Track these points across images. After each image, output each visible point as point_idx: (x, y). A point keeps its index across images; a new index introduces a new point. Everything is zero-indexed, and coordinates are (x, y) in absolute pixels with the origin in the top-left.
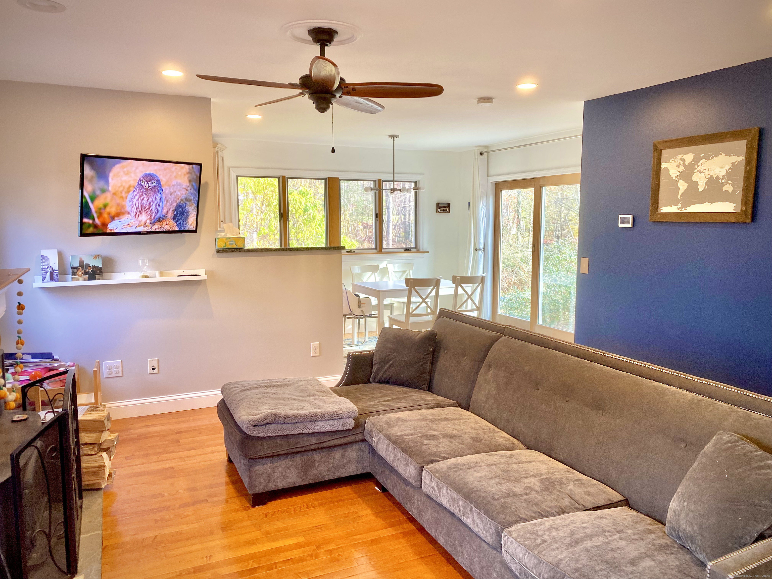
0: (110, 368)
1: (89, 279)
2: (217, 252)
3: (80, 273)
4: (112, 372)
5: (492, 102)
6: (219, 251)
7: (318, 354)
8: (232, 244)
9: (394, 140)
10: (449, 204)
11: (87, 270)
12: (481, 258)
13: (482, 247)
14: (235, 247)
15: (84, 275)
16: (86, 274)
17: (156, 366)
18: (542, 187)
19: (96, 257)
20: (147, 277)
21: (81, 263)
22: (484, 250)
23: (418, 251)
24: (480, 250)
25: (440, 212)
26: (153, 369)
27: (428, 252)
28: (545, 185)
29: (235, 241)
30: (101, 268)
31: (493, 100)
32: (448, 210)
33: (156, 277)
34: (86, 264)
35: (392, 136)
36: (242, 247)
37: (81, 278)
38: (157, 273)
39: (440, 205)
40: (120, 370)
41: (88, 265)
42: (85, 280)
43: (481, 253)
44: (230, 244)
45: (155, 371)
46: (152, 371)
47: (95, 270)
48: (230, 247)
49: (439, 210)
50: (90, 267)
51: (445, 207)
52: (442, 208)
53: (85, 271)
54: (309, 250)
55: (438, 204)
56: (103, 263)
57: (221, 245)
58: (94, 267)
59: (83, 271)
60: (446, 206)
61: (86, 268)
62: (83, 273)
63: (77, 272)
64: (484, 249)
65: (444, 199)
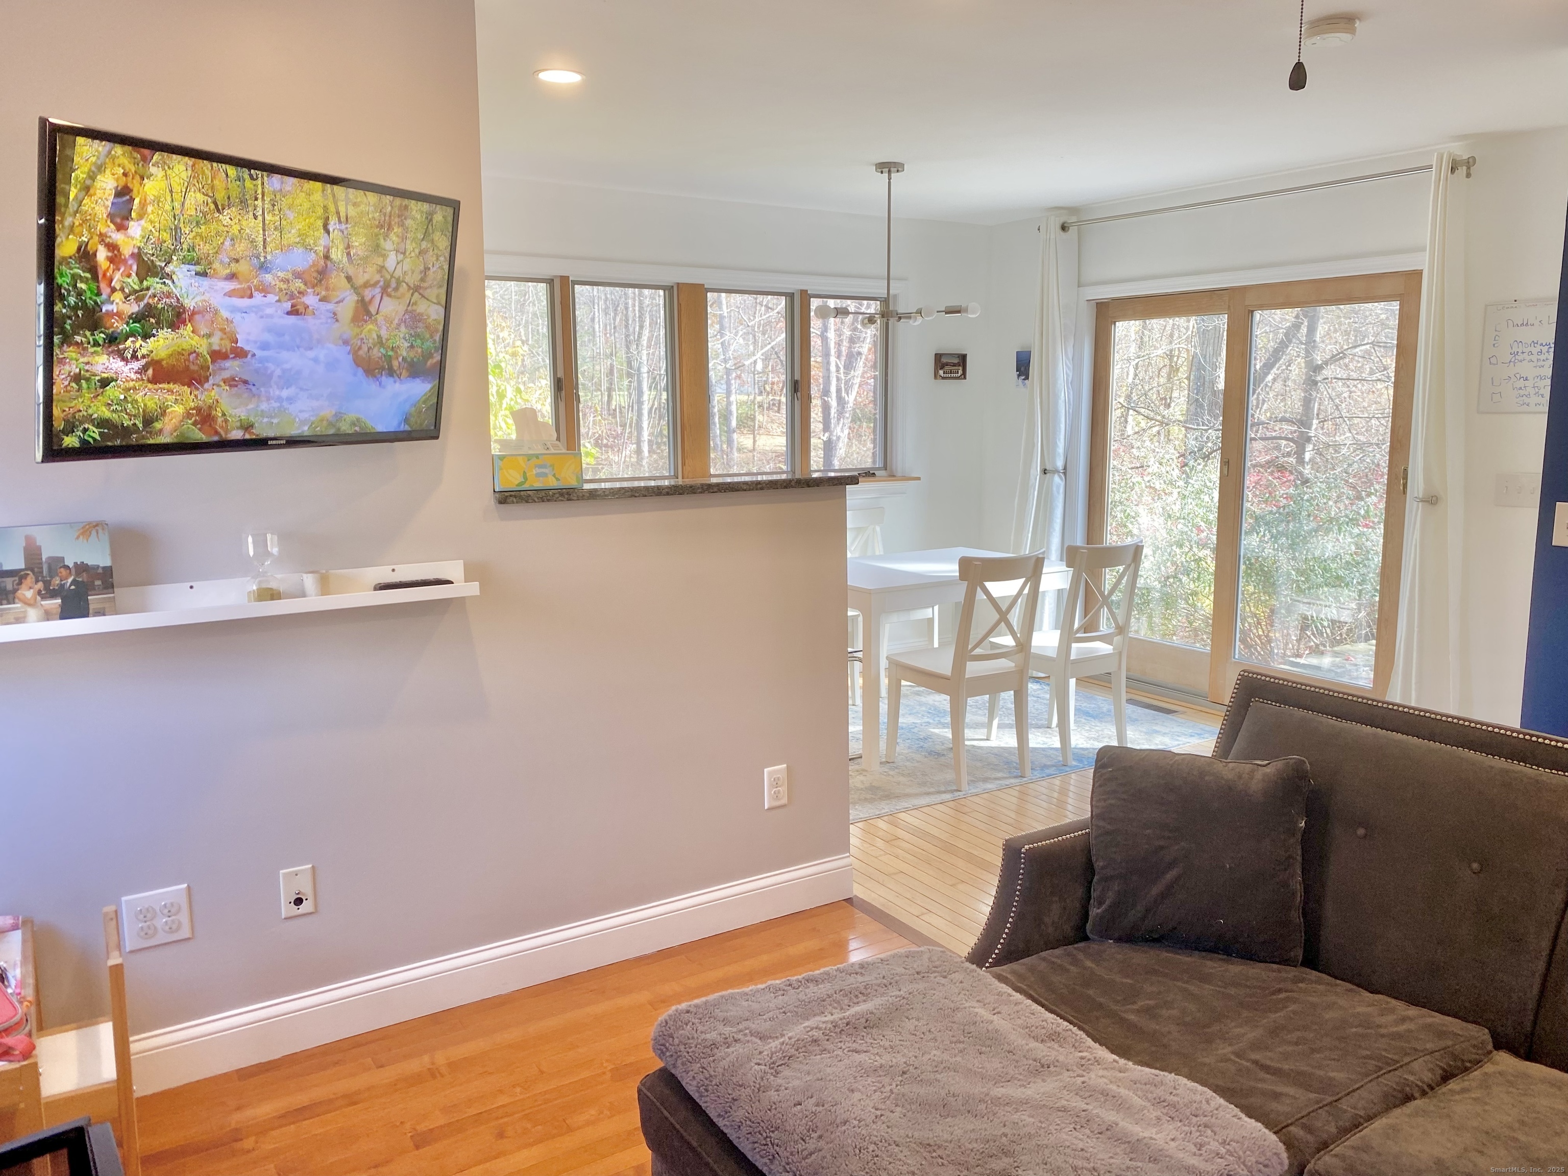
0: (147, 914)
1: (66, 614)
2: (500, 502)
3: (29, 594)
4: (155, 928)
5: (1352, 31)
6: (505, 498)
7: (784, 801)
8: (545, 475)
9: (890, 179)
10: (963, 358)
11: (56, 581)
12: (1058, 493)
13: (1060, 464)
14: (552, 483)
15: (44, 598)
16: (49, 593)
17: (307, 890)
18: (1252, 312)
19: (90, 529)
20: (273, 595)
21: (32, 553)
22: (1065, 474)
23: (892, 476)
24: (1057, 471)
25: (943, 378)
26: (298, 901)
27: (919, 479)
28: (1262, 307)
29: (552, 466)
30: (108, 572)
31: (1357, 24)
32: (960, 372)
33: (303, 595)
34: (49, 558)
35: (888, 168)
36: (573, 483)
37: (32, 613)
38: (309, 581)
39: (944, 360)
40: (184, 917)
41: (57, 563)
42: (48, 616)
43: (1058, 480)
44: (538, 475)
45: (306, 907)
46: (294, 910)
47: (84, 578)
48: (538, 485)
49: (941, 372)
50: (67, 567)
51: (954, 365)
52: (947, 368)
53: (47, 584)
54: (762, 489)
55: (938, 357)
56: (114, 555)
57: (512, 480)
58: (81, 568)
59: (40, 585)
60: (956, 361)
61: (52, 572)
62: (39, 592)
63: (15, 591)
64: (1065, 469)
65: (952, 345)
